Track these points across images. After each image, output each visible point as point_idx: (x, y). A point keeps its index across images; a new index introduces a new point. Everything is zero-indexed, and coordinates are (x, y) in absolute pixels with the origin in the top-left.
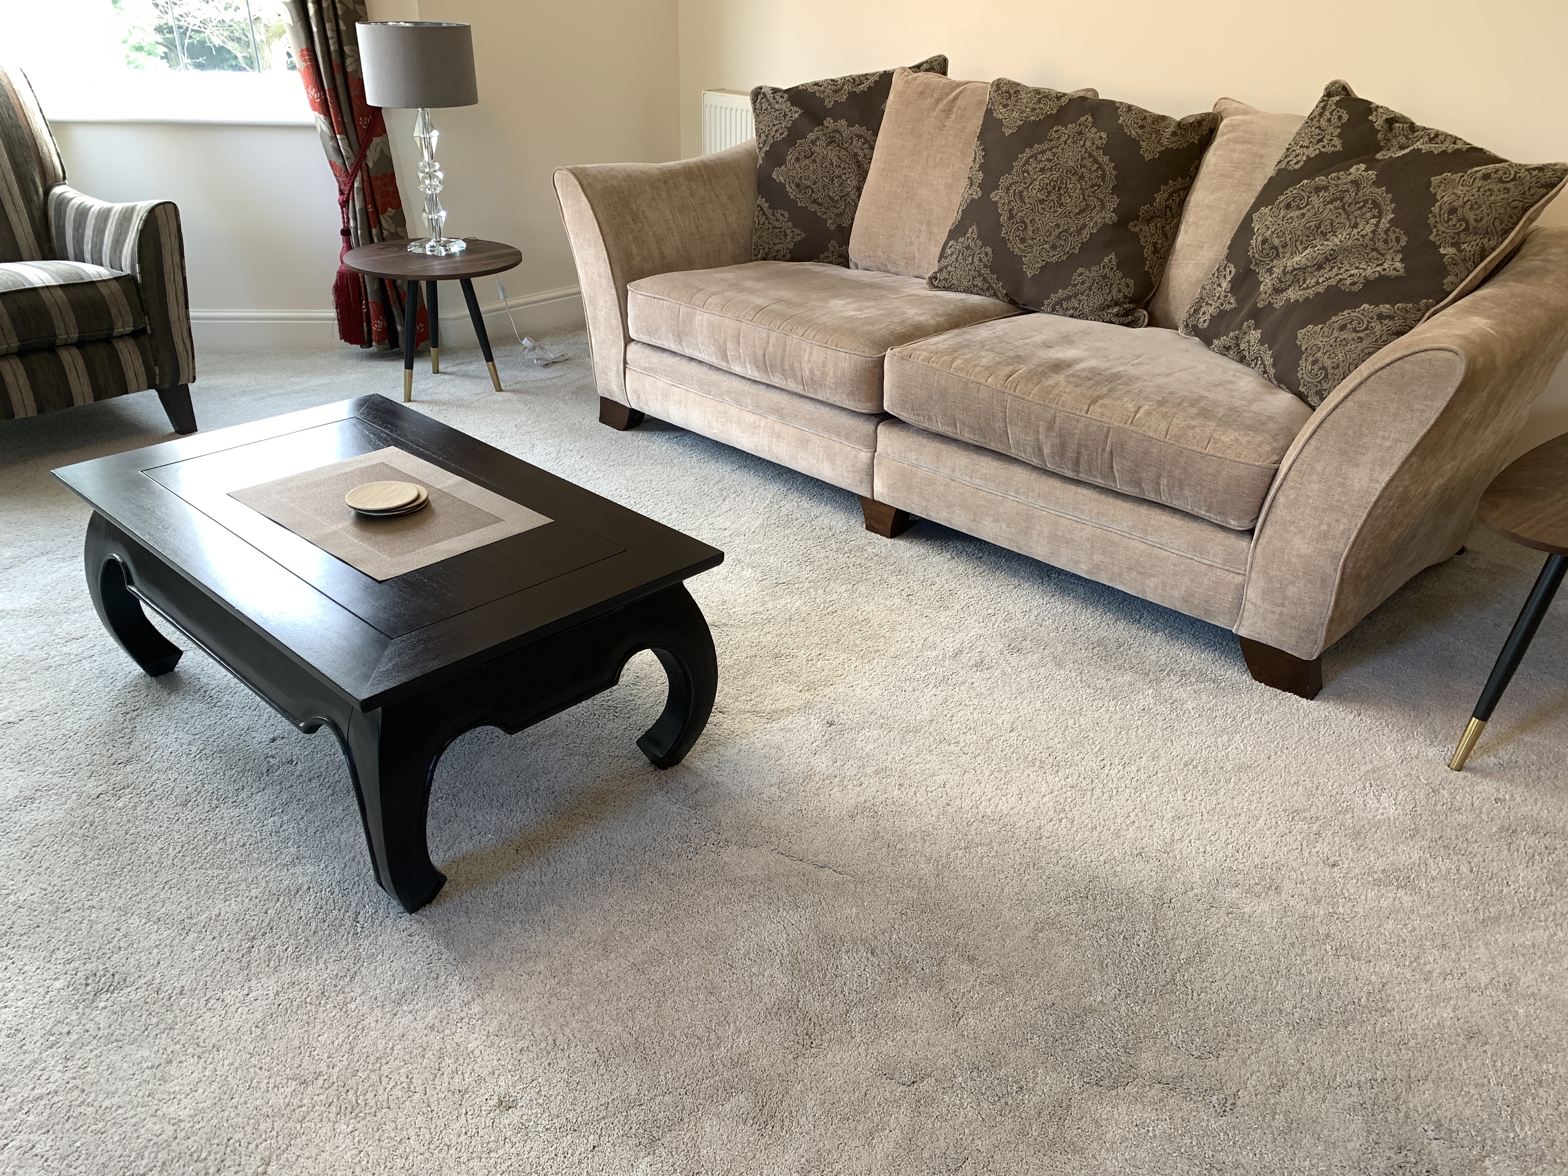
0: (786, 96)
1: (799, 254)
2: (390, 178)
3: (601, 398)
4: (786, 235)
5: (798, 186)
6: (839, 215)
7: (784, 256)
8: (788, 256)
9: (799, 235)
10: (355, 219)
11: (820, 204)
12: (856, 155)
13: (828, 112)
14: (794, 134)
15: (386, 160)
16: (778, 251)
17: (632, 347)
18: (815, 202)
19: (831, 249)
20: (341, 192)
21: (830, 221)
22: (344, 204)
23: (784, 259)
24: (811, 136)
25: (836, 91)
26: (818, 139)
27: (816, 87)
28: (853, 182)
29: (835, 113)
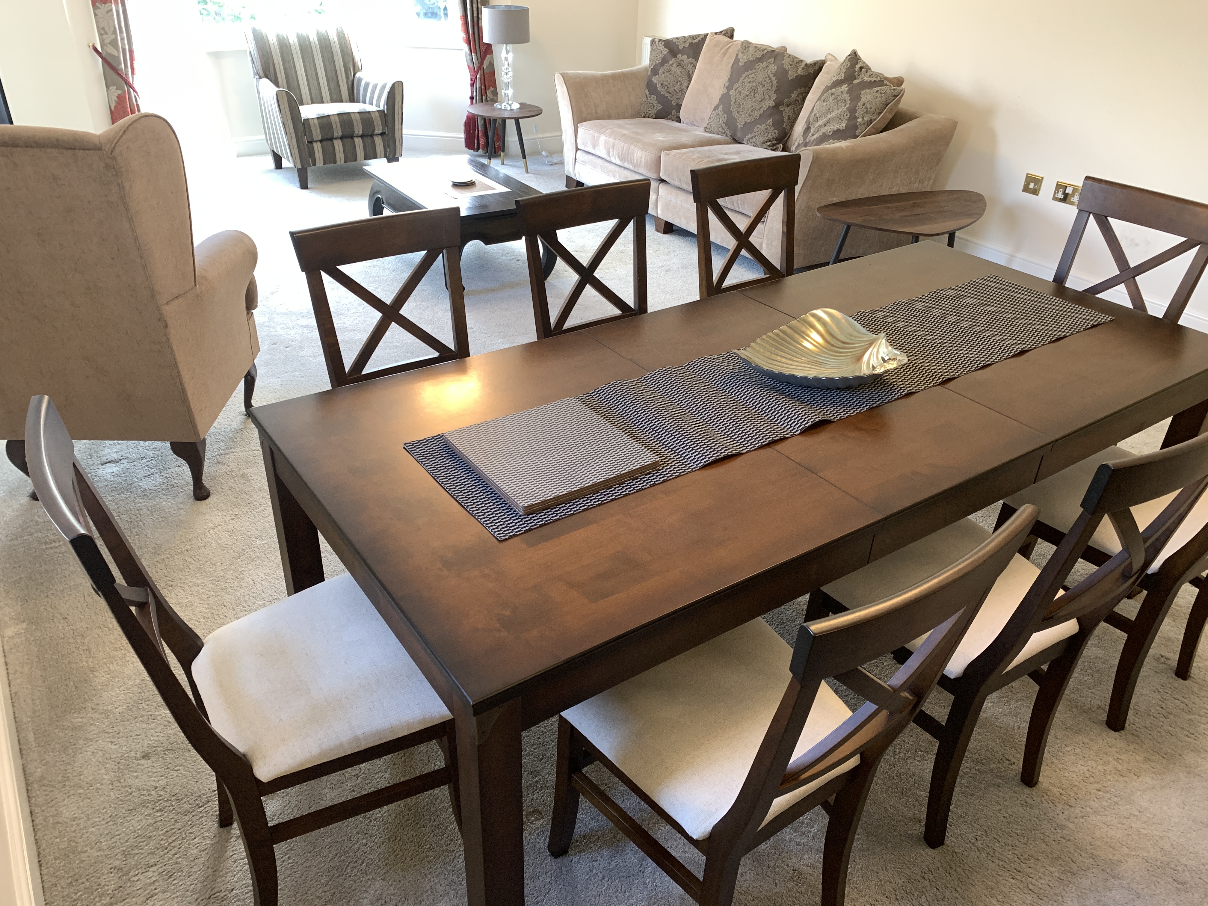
0: (663, 43)
1: (658, 116)
2: (493, 73)
3: (567, 176)
4: (654, 107)
5: (662, 84)
6: (678, 99)
7: (652, 116)
8: (654, 116)
9: (659, 107)
10: (476, 92)
11: (670, 94)
12: (689, 71)
13: (679, 51)
14: (664, 61)
15: (492, 65)
16: (650, 114)
17: (579, 152)
18: (668, 92)
19: (673, 114)
20: (471, 80)
21: (673, 101)
22: (472, 85)
23: (652, 117)
24: (671, 62)
25: (684, 42)
26: (673, 63)
27: (677, 40)
28: (685, 84)
29: (683, 52)
